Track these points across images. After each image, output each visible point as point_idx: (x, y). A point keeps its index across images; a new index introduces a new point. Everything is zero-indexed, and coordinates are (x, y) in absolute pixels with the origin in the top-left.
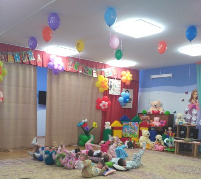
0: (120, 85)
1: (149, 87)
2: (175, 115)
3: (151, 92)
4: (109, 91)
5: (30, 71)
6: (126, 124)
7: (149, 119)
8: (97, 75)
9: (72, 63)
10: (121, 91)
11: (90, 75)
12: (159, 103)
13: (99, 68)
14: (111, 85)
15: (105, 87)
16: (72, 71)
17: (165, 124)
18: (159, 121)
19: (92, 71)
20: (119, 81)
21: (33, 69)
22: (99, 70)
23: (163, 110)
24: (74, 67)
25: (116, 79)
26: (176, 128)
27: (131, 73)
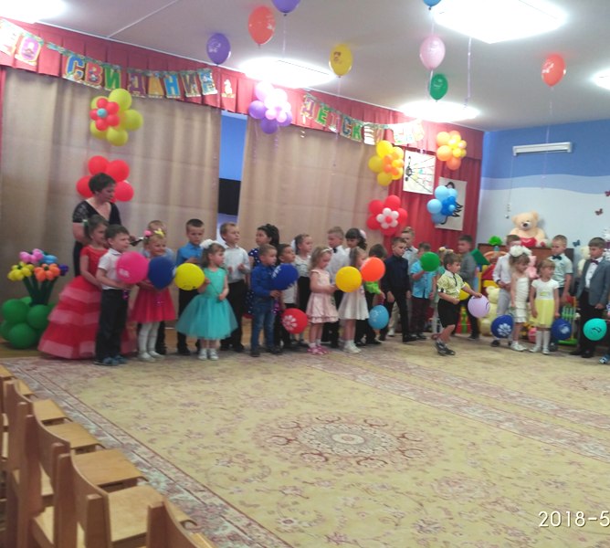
0: (433, 168)
1: (508, 177)
2: (577, 250)
3: (513, 190)
4: (405, 181)
5: (204, 121)
8: (376, 138)
9: (312, 105)
10: (436, 185)
11: (357, 138)
12: (536, 217)
13: (380, 122)
14: (409, 167)
15: (393, 171)
16: (311, 125)
19: (363, 128)
20: (431, 156)
21: (212, 118)
22: (380, 127)
24: (316, 116)
25: (424, 152)
27: (463, 139)
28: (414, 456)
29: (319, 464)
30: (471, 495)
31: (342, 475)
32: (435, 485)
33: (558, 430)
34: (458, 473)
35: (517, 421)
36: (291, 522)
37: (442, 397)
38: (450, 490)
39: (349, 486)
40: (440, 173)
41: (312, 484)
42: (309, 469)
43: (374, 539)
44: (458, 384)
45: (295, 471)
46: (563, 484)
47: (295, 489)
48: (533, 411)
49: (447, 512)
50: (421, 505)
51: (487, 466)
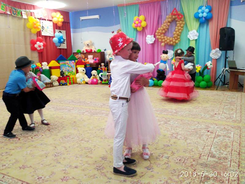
0: (52, 26)
1: (80, 28)
2: (106, 52)
3: (82, 33)
4: (42, 32)
6: (63, 63)
7: (84, 57)
8: (27, 16)
10: (54, 32)
11: (19, 16)
12: (91, 42)
13: (28, 9)
14: (42, 26)
15: (37, 28)
17: (98, 60)
18: (93, 59)
19: (21, 12)
20: (50, 22)
22: (28, 11)
23: (95, 49)
25: (48, 20)
26: (108, 63)
27: (61, 15)
28: (53, 131)
29: (16, 142)
30: (73, 140)
31: (26, 143)
32: (61, 139)
33: (102, 112)
34: (69, 133)
35: (90, 111)
36: (5, 165)
37: (64, 108)
38: (66, 140)
39: (28, 147)
40: (55, 28)
41: (13, 149)
42: (12, 144)
43: (38, 164)
44: (69, 102)
45: (6, 146)
46: (103, 129)
47: (7, 153)
48: (95, 107)
49: (65, 147)
50: (56, 147)
51: (79, 129)
